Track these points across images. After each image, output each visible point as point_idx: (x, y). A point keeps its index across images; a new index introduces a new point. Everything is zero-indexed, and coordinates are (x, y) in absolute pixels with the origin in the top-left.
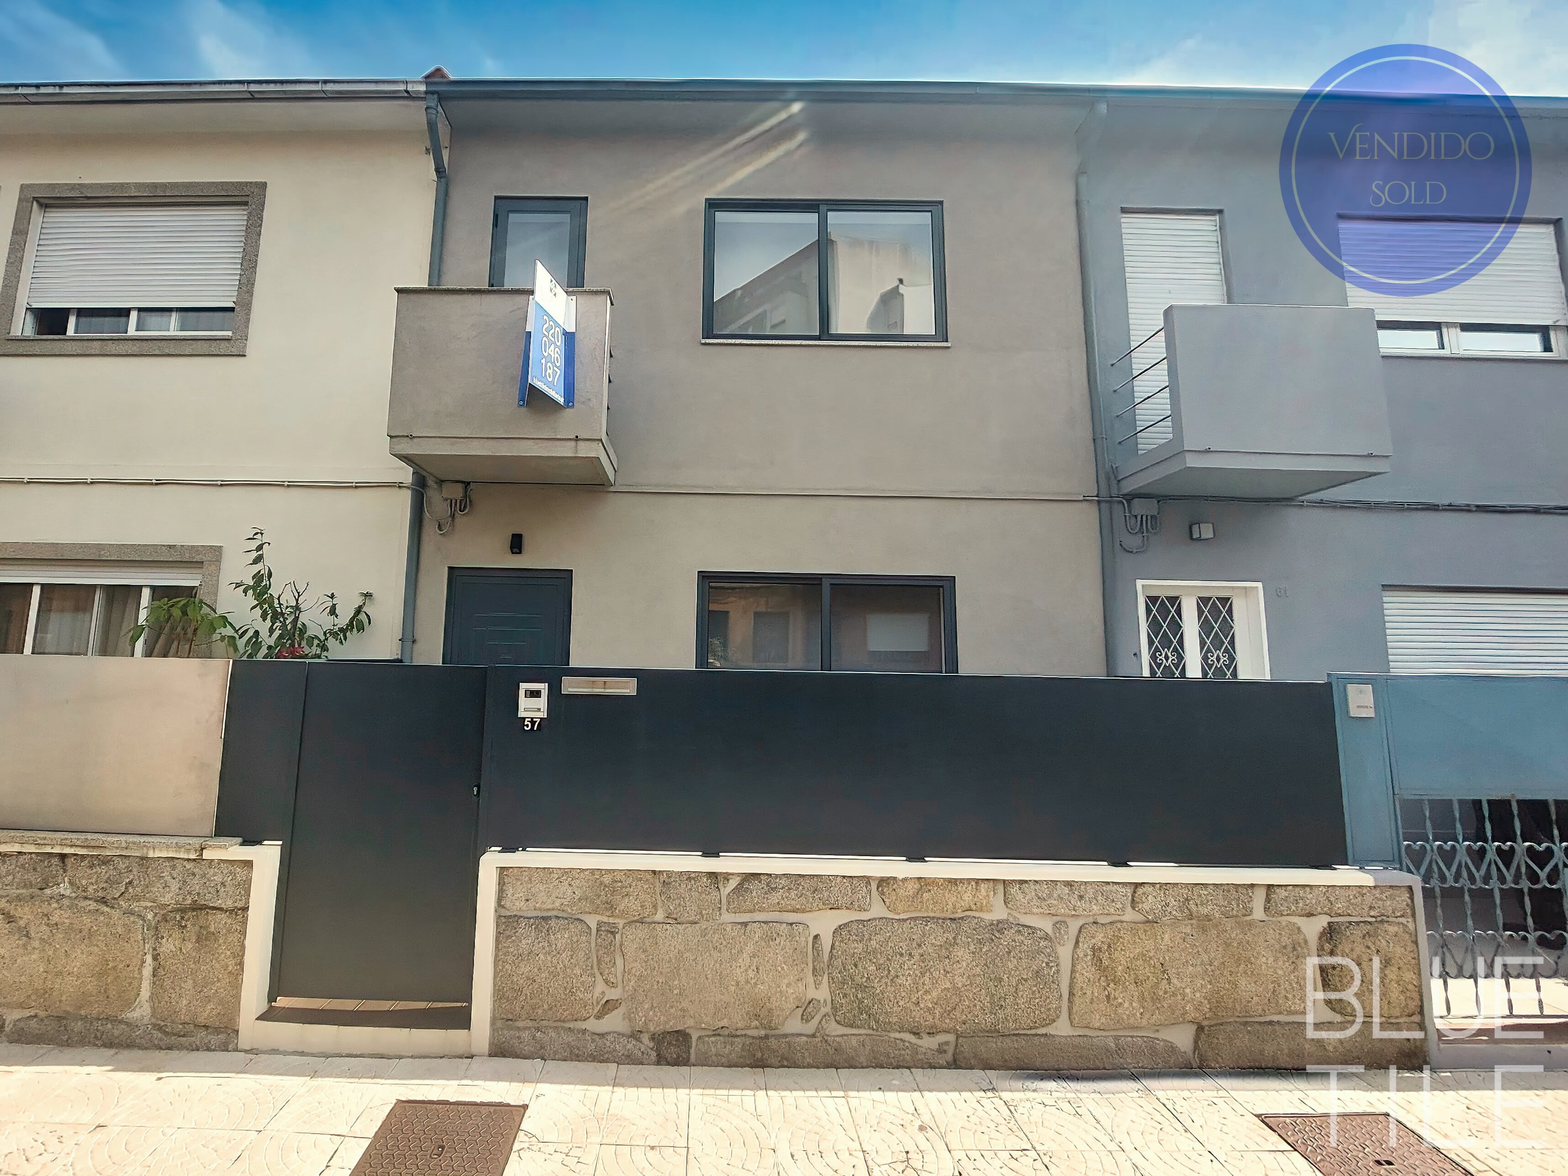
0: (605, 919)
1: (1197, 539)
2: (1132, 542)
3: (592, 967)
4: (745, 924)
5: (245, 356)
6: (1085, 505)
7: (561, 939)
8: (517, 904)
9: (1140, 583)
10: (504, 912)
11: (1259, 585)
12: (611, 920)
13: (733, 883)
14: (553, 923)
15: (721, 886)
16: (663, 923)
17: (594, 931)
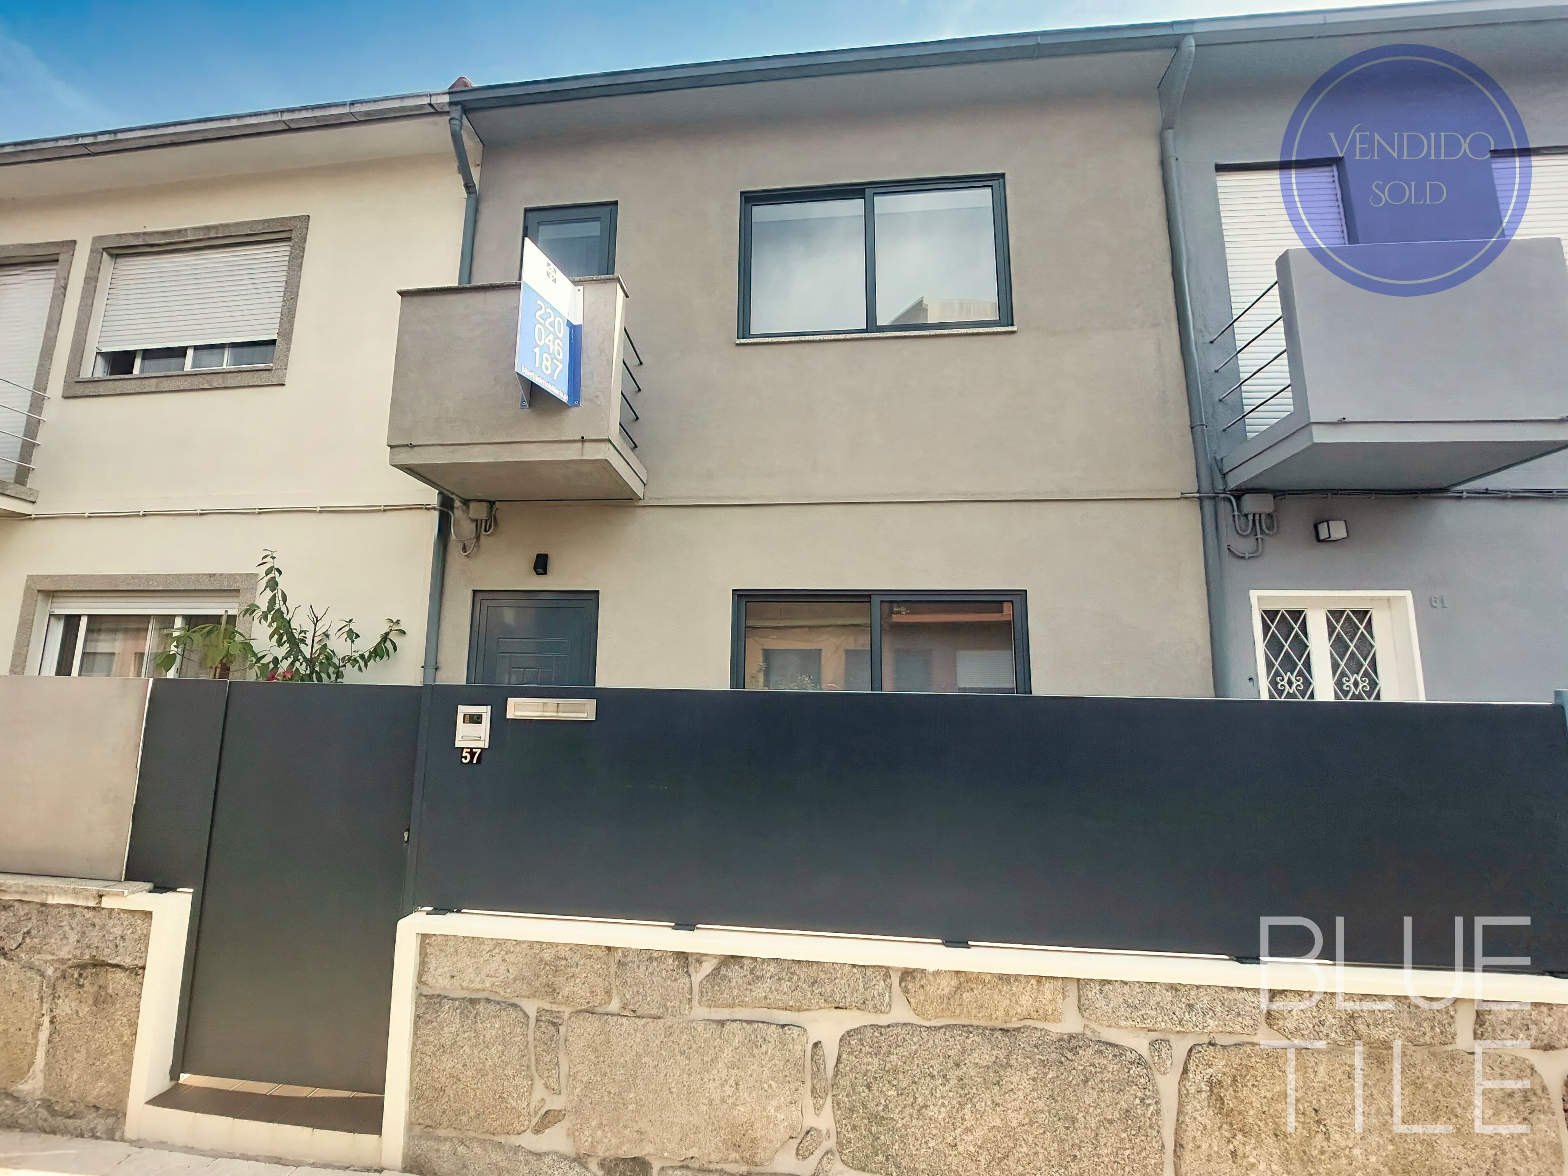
0: (547, 1007)
1: (1323, 541)
2: (1244, 546)
3: (528, 1067)
4: (722, 1023)
5: (283, 385)
6: (1184, 502)
7: (491, 1029)
8: (439, 982)
9: (1254, 594)
10: (426, 991)
11: (1408, 594)
12: (555, 1008)
13: (707, 967)
14: (480, 1007)
15: (691, 970)
16: (619, 1015)
17: (532, 1021)
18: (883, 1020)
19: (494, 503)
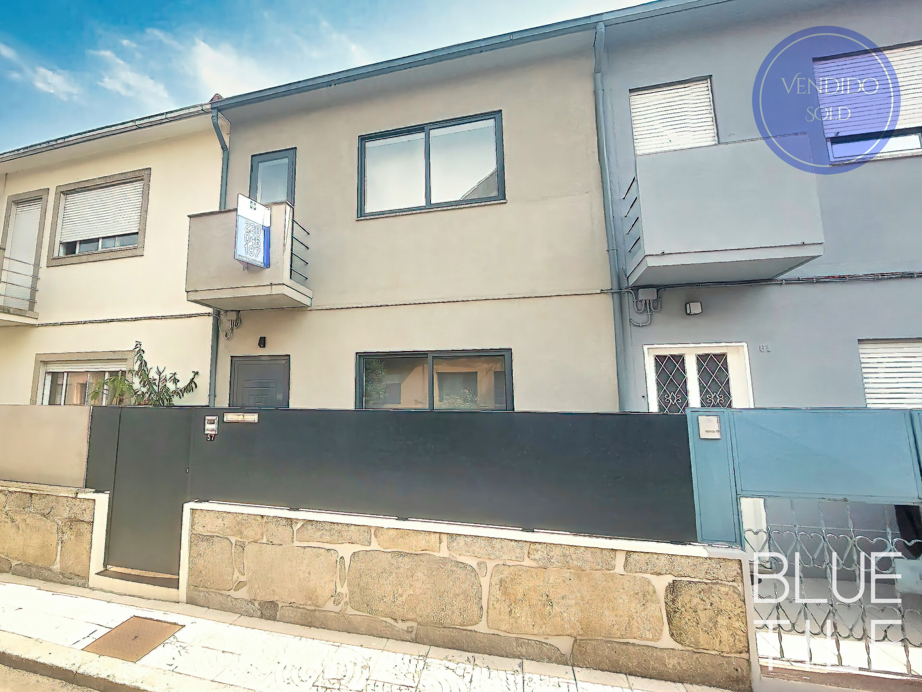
0: (240, 540)
1: (690, 314)
3: (232, 563)
4: (305, 547)
5: (143, 255)
6: (603, 295)
7: (217, 547)
8: (199, 529)
9: (647, 347)
10: (194, 532)
11: (744, 344)
12: (242, 540)
13: (299, 525)
14: (215, 539)
15: (293, 526)
16: (266, 544)
17: (234, 545)
18: (368, 548)
19: (239, 311)
